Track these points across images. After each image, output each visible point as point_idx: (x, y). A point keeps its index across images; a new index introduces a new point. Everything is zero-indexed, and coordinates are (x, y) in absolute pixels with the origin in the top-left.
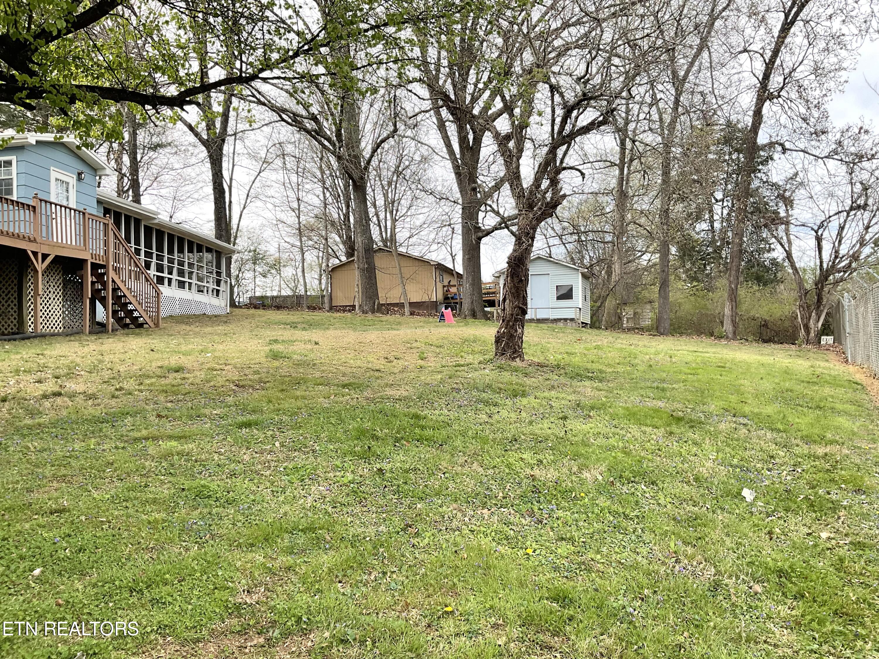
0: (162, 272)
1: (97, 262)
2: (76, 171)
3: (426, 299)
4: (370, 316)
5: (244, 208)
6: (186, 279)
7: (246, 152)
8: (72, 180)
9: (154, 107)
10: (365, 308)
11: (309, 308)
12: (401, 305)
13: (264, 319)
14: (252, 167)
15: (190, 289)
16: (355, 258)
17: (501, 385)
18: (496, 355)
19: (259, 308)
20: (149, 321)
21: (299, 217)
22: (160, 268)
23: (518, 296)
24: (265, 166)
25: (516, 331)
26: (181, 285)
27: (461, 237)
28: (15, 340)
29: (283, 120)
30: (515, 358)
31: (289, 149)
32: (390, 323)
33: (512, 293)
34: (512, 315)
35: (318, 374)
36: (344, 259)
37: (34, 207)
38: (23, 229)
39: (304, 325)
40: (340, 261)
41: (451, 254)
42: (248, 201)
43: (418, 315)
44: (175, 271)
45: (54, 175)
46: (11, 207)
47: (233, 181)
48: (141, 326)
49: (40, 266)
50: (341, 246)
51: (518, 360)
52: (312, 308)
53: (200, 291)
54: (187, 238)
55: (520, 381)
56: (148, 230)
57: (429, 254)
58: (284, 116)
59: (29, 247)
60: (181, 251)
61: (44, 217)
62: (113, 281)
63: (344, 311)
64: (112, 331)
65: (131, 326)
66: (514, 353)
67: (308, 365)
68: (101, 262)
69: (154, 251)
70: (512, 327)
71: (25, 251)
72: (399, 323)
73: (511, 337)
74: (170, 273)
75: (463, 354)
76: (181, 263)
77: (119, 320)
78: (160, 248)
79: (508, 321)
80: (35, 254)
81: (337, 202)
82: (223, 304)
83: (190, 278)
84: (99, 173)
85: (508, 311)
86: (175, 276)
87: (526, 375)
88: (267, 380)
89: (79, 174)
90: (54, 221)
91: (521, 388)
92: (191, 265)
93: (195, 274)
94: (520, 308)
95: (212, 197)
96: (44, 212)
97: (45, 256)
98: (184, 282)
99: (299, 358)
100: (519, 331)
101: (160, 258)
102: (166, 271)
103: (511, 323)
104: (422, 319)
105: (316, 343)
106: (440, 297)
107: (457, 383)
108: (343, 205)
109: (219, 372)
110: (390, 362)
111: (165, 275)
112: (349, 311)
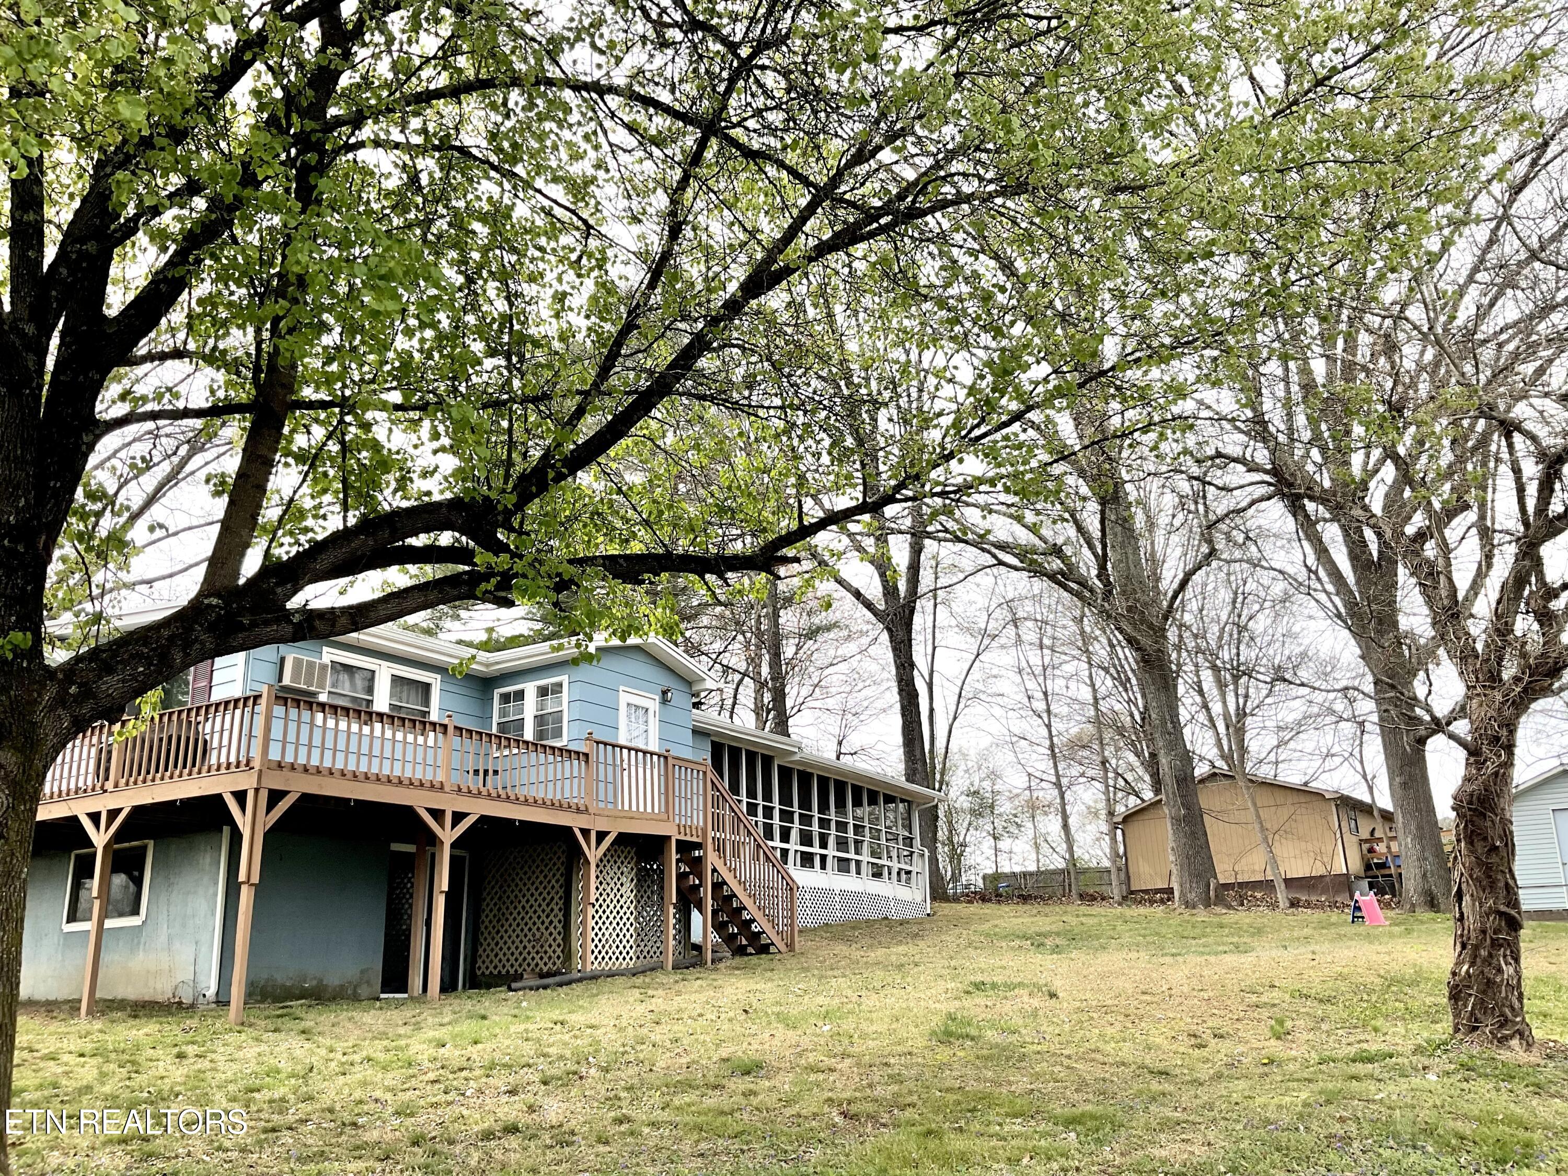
0: (811, 845)
1: (688, 838)
2: (660, 689)
3: (1319, 871)
4: (1201, 915)
5: (955, 718)
6: (851, 855)
7: (954, 622)
8: (653, 704)
9: (721, 576)
10: (1192, 896)
11: (1081, 897)
12: (1267, 886)
13: (986, 926)
14: (964, 647)
15: (858, 873)
16: (1163, 797)
17: (1461, 1126)
18: (1457, 1030)
19: (990, 900)
20: (776, 939)
21: (1049, 726)
22: (806, 839)
23: (1493, 885)
24: (986, 641)
25: (1500, 971)
26: (843, 865)
27: (1379, 740)
28: (545, 987)
29: (1001, 563)
30: (1506, 1038)
31: (1025, 609)
32: (1239, 930)
33: (1477, 880)
34: (1484, 932)
35: (1022, 1083)
36: (1148, 795)
37: (586, 755)
38: (571, 792)
39: (1058, 941)
40: (1143, 800)
41: (1364, 776)
42: (961, 706)
43: (1308, 905)
44: (831, 842)
45: (624, 698)
46: (551, 758)
47: (936, 676)
48: (764, 949)
49: (593, 854)
50: (1140, 771)
51: (1515, 1042)
52: (1088, 898)
53: (877, 875)
54: (850, 781)
55: (1518, 1110)
56: (785, 773)
57: (1324, 777)
58: (1002, 555)
59: (574, 822)
60: (841, 805)
61: (601, 767)
62: (714, 870)
63: (1152, 902)
64: (713, 961)
65: (750, 950)
66: (1502, 1026)
67: (1008, 1059)
68: (694, 839)
69: (796, 808)
70: (1488, 961)
71: (569, 830)
72: (1259, 932)
73: (1489, 985)
74: (824, 845)
75: (1379, 1022)
76: (842, 826)
77: (729, 939)
78: (805, 803)
79: (1476, 948)
80: (586, 832)
81: (1126, 690)
82: (919, 899)
83: (857, 852)
84: (696, 688)
85: (1471, 921)
86: (831, 851)
87: (1538, 1089)
88: (909, 1100)
89: (664, 693)
90: (626, 773)
91: (1522, 1134)
92: (858, 829)
93: (865, 845)
94: (1501, 914)
95: (898, 706)
96: (602, 759)
97: (601, 836)
98: (848, 860)
99: (998, 1039)
100: (1509, 970)
101: (806, 820)
102: (816, 842)
103: (1483, 953)
104: (1317, 915)
105: (1053, 995)
106: (1356, 865)
107: (1342, 1120)
108: (1139, 696)
109: (821, 1077)
110: (1200, 1046)
111: (816, 849)
112: (1162, 901)
